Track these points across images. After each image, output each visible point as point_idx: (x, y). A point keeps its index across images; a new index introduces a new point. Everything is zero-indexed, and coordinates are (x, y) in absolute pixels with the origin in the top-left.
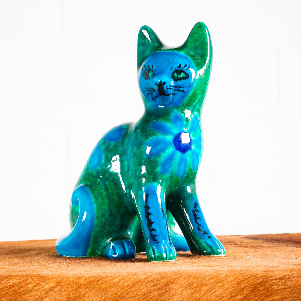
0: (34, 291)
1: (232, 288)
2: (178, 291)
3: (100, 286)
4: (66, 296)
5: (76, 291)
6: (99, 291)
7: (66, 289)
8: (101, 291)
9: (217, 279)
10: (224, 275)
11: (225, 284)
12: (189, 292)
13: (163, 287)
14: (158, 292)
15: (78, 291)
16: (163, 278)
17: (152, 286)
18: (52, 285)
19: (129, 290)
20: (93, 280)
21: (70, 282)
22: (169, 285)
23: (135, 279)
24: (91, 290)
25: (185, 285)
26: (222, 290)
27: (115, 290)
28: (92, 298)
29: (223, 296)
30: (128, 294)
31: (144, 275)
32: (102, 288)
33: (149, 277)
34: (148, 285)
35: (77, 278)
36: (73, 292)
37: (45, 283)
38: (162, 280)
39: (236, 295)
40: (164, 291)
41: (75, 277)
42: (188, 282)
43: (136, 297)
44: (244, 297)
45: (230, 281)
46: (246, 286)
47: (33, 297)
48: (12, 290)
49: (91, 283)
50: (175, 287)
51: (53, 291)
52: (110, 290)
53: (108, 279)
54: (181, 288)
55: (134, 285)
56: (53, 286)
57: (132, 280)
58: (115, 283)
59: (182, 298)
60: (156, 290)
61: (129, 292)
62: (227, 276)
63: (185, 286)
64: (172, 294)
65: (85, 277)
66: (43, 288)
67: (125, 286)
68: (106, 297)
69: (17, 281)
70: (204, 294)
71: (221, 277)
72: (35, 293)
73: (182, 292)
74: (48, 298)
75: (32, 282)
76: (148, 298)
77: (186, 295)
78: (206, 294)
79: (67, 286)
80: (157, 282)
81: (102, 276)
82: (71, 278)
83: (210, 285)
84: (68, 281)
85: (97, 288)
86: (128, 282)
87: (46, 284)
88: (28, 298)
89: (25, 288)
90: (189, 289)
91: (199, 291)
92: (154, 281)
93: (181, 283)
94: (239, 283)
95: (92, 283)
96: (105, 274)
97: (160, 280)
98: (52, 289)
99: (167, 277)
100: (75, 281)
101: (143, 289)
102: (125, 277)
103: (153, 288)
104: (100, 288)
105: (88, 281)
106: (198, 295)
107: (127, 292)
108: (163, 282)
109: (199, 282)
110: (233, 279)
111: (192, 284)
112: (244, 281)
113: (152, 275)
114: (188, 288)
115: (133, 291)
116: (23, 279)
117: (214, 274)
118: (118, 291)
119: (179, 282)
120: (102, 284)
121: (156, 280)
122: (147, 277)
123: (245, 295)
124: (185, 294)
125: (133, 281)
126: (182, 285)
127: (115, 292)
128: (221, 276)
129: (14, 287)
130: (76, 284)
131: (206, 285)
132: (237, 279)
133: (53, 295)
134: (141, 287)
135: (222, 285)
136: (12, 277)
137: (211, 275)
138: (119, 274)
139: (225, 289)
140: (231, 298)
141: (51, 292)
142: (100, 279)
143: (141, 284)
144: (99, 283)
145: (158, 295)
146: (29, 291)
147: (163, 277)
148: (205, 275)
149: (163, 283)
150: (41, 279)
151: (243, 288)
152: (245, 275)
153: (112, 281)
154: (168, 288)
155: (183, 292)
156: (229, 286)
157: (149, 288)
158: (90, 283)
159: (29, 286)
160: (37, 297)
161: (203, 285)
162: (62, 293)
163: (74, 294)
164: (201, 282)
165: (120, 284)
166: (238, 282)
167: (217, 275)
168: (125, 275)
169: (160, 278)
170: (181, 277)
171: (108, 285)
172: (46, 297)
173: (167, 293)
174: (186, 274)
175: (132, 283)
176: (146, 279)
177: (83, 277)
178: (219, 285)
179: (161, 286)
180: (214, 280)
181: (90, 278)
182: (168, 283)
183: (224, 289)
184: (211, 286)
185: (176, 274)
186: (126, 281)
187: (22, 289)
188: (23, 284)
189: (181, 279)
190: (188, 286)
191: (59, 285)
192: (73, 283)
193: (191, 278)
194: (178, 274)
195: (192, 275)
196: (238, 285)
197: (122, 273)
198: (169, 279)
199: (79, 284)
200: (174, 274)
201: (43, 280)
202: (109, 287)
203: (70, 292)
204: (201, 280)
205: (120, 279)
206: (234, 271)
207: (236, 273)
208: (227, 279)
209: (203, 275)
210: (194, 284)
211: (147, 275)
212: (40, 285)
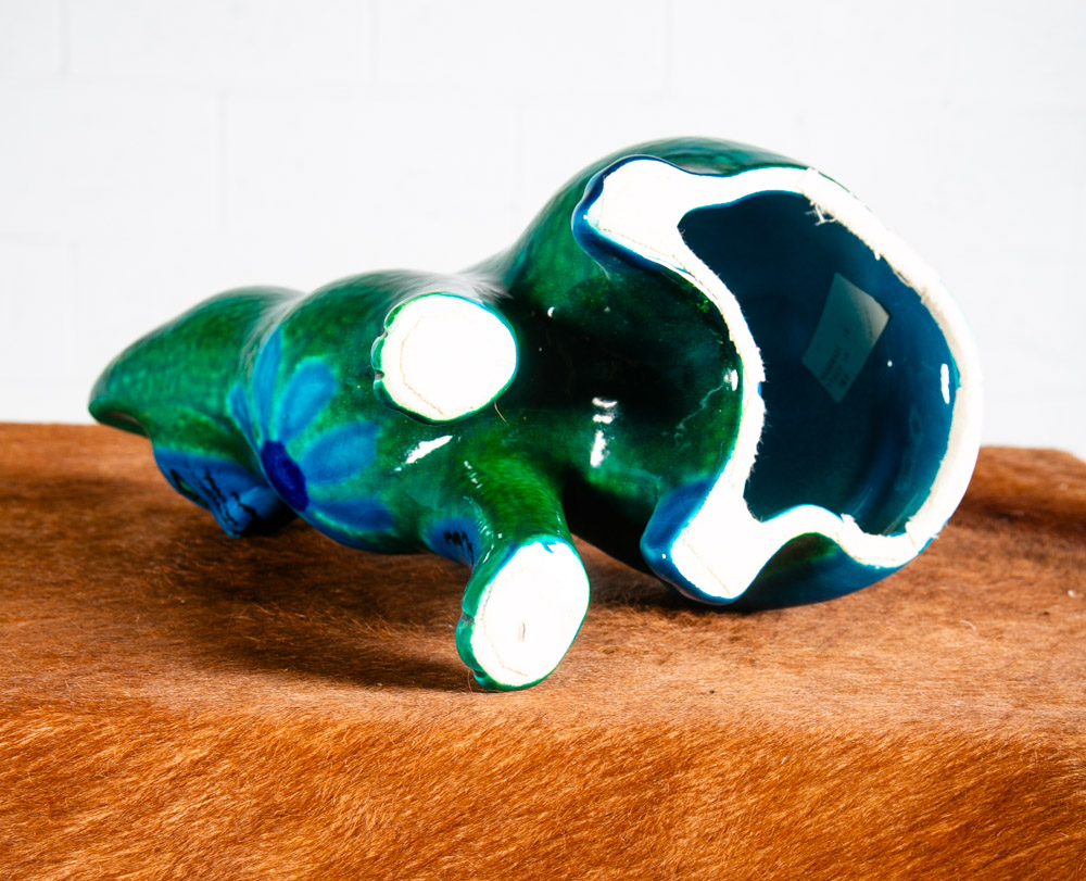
0: (124, 773)
1: (918, 793)
2: (704, 798)
3: (396, 768)
4: (254, 801)
5: (297, 783)
6: (390, 788)
7: (254, 771)
8: (401, 786)
9: (865, 756)
10: (887, 739)
11: (894, 778)
12: (750, 801)
13: (649, 780)
14: (626, 799)
16: (648, 742)
17: (604, 775)
18: (198, 753)
19: (511, 787)
20: (367, 740)
21: (275, 745)
22: (672, 773)
23: (537, 745)
24: (361, 778)
25: (737, 773)
26: (878, 800)
27: (456, 784)
28: (361, 811)
29: (883, 823)
30: (504, 802)
31: (573, 726)
32: (405, 777)
33: (595, 738)
34: (588, 769)
36: (287, 787)
37: (170, 743)
38: (646, 753)
39: (933, 821)
40: (650, 793)
42: (746, 766)
43: (541, 811)
44: (961, 827)
45: (913, 764)
46: (973, 788)
47: (121, 795)
48: (33, 765)
49: (359, 753)
50: (694, 782)
51: (203, 777)
52: (434, 785)
53: (429, 741)
54: (719, 784)
55: (532, 769)
56: (205, 758)
57: (525, 745)
58: (455, 757)
59: (722, 825)
60: (617, 789)
61: (514, 792)
62: (902, 742)
63: (736, 779)
64: (682, 810)
66: (162, 762)
67: (495, 770)
68: (420, 809)
69: (57, 729)
70: (810, 814)
71: (876, 750)
72: (128, 780)
73: (722, 799)
74: (182, 801)
75: (117, 737)
76: (586, 817)
77: (738, 814)
78: (816, 814)
79: (263, 759)
80: (624, 760)
81: (406, 725)
82: (280, 727)
83: (833, 777)
85: (384, 773)
86: (507, 755)
87: (174, 746)
88: (103, 800)
89: (90, 761)
90: (751, 792)
91: (790, 798)
92: (612, 753)
93: (720, 767)
94: (948, 773)
95: (366, 752)
97: (637, 752)
98: (199, 767)
99: (668, 742)
100: (295, 742)
101: (566, 782)
102: (496, 735)
103: (608, 779)
104: (395, 775)
105: (346, 745)
106: (783, 814)
107: (501, 793)
108: (650, 759)
109: (791, 764)
110: (923, 756)
111: (761, 770)
113: (605, 730)
114: (746, 789)
115: (527, 790)
116: (80, 722)
117: (850, 734)
118: (467, 790)
119: (713, 761)
120: (404, 759)
121: (622, 750)
122: (583, 738)
123: (964, 823)
124: (731, 810)
125: (529, 749)
126: (722, 775)
127: (456, 792)
128: (876, 745)
129: (43, 755)
130: (300, 755)
131: (819, 778)
132: (941, 758)
133: (204, 791)
134: (558, 775)
135: (880, 781)
136: (36, 712)
137: (837, 738)
139: (892, 797)
140: (912, 829)
141: (196, 779)
142: (395, 736)
143: (563, 766)
144: (394, 753)
145: (626, 811)
146: (106, 774)
147: (647, 739)
148: (816, 738)
149: (647, 764)
150: (153, 726)
151: (962, 795)
152: (970, 746)
153: (444, 749)
154: (668, 785)
155: (724, 802)
156: (906, 784)
157: (593, 779)
158: (355, 753)
159: (106, 752)
160: (137, 797)
161: (806, 777)
162: (242, 786)
163: (287, 794)
164: (798, 767)
165: (477, 762)
166: (943, 771)
167: (859, 739)
168: (496, 723)
169: (638, 743)
170: (720, 741)
171: (426, 763)
172: (175, 798)
173: (665, 804)
174: (740, 731)
175: (524, 759)
176: (579, 743)
177: (327, 726)
178: (870, 779)
179: (640, 776)
180: (850, 759)
181: (353, 729)
182: (668, 763)
183: (889, 795)
184: (836, 782)
185: (702, 730)
186: (502, 750)
187: (78, 766)
188: (82, 744)
189: (721, 750)
190: (748, 778)
191: (227, 755)
192: (287, 750)
193: (759, 749)
194: (709, 728)
195: (766, 737)
196: (942, 784)
197: (486, 714)
198: (675, 749)
199: (310, 755)
200: (693, 731)
201: (162, 730)
202: (432, 771)
203: (272, 784)
204: (798, 760)
205: (476, 740)
206: (928, 725)
207: (936, 732)
208: (901, 758)
209: (809, 736)
210: (770, 774)
211: (585, 730)
212: (149, 750)
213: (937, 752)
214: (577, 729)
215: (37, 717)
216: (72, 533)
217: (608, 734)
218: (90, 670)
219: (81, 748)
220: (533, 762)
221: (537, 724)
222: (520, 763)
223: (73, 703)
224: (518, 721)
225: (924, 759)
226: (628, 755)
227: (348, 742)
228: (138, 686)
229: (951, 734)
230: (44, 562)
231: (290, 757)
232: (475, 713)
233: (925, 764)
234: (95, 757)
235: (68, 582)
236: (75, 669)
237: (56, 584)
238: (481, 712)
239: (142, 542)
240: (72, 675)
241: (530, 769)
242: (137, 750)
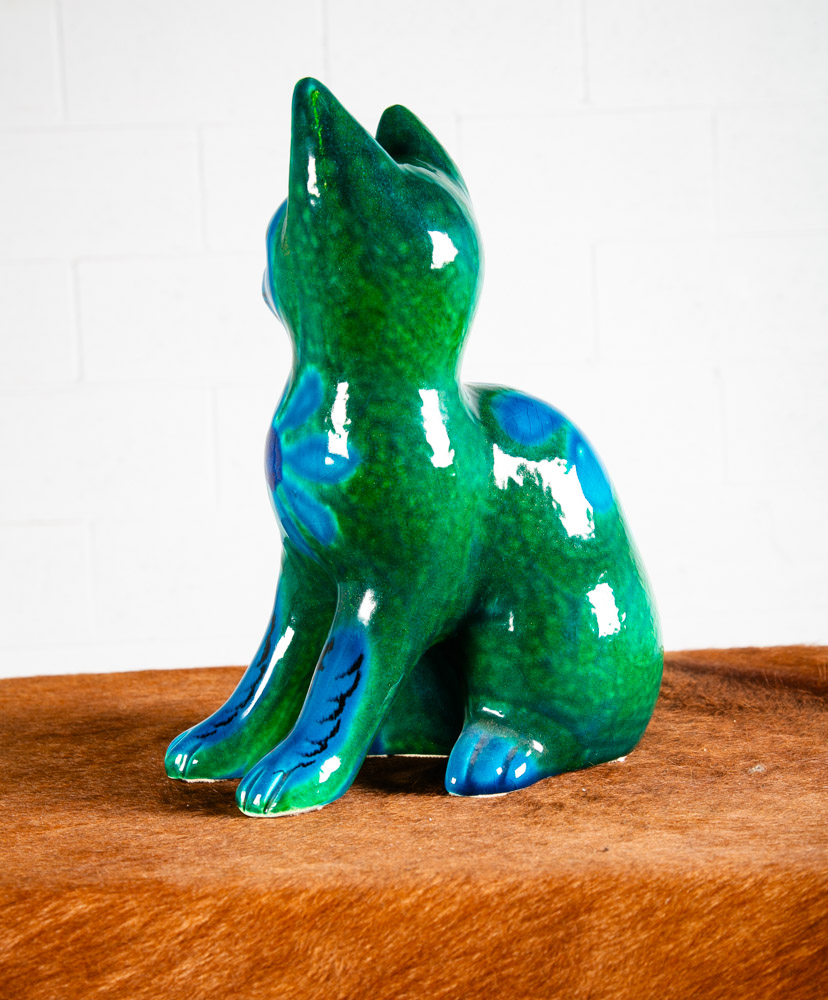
0: (143, 939)
1: (780, 924)
2: (606, 936)
3: (357, 922)
4: (247, 956)
5: (280, 940)
6: (353, 939)
7: (246, 931)
8: (361, 938)
9: (731, 896)
10: (751, 880)
11: (759, 911)
12: (643, 936)
13: (560, 923)
14: (542, 939)
15: (287, 938)
16: (557, 892)
17: (524, 920)
18: (202, 919)
19: (449, 935)
20: (333, 901)
21: (261, 910)
22: (577, 916)
23: (468, 898)
24: (330, 933)
25: (630, 914)
26: (747, 931)
27: (405, 933)
28: (331, 960)
29: (753, 950)
30: (445, 946)
31: (496, 881)
32: (364, 930)
33: (514, 890)
34: (510, 916)
35: (283, 896)
36: (272, 943)
37: (179, 913)
38: (556, 900)
39: (795, 947)
40: (561, 934)
41: (277, 891)
42: (637, 907)
43: (473, 953)
44: (818, 951)
45: (774, 900)
47: (141, 958)
48: (73, 936)
49: (328, 912)
50: (596, 923)
51: (205, 938)
52: (388, 935)
53: (382, 899)
54: (617, 923)
56: (206, 922)
57: (458, 898)
58: (403, 912)
59: (621, 957)
60: (535, 932)
61: (452, 938)
62: (763, 882)
63: (630, 918)
64: (588, 946)
65: (307, 890)
66: (173, 928)
67: (436, 920)
68: (378, 955)
69: (91, 906)
70: (693, 945)
71: (742, 889)
72: (147, 944)
73: (620, 936)
74: (189, 960)
75: (138, 910)
76: (512, 956)
77: (634, 947)
78: (698, 944)
79: (252, 921)
80: (538, 907)
81: (363, 888)
82: (265, 895)
83: (709, 913)
84: (253, 905)
85: (347, 927)
86: (445, 908)
87: (182, 915)
88: (128, 962)
89: (117, 931)
90: (643, 929)
91: (675, 932)
92: (529, 902)
93: (615, 909)
94: (803, 906)
95: (333, 911)
96: (370, 881)
97: (548, 900)
98: (202, 931)
99: (573, 890)
100: (277, 907)
101: (493, 928)
102: (435, 892)
103: (527, 924)
104: (356, 928)
105: (317, 906)
106: (671, 946)
107: (442, 939)
108: (559, 905)
109: (673, 904)
110: (782, 893)
111: (648, 911)
112: (816, 900)
113: (521, 883)
114: (639, 926)
115: (462, 935)
116: (108, 899)
117: (720, 877)
118: (414, 938)
119: (610, 904)
120: (363, 915)
121: (536, 899)
122: (505, 890)
123: (820, 947)
124: (628, 944)
125: (461, 903)
126: (618, 916)
127: (406, 939)
128: (742, 886)
129: (80, 928)
130: (281, 917)
131: (698, 915)
132: (796, 894)
133: (207, 950)
134: (486, 922)
135: (748, 915)
136: (74, 894)
137: (710, 881)
138: (414, 878)
139: (759, 928)
140: (779, 954)
141: (200, 941)
142: (355, 897)
143: (489, 914)
144: (355, 911)
145: (543, 949)
146: (130, 940)
147: (556, 889)
148: (692, 882)
149: (557, 910)
150: (165, 900)
151: (816, 924)
152: (819, 882)
153: (394, 906)
154: (575, 926)
155: (622, 938)
156: (770, 916)
157: (514, 923)
158: (324, 912)
159: (129, 922)
160: (154, 958)
161: (686, 914)
162: (236, 944)
163: (272, 949)
164: (679, 906)
165: (421, 915)
166: (799, 904)
167: (728, 881)
168: (435, 882)
169: (549, 893)
170: (614, 888)
171: (380, 917)
172: (184, 957)
173: (575, 942)
174: (630, 879)
175: (458, 910)
176: (501, 895)
177: (301, 892)
178: (739, 913)
179: (552, 920)
180: (721, 898)
181: (322, 892)
182: (574, 908)
183: (756, 927)
184: (712, 917)
185: (600, 879)
186: (439, 904)
187: (107, 935)
188: (110, 917)
189: (616, 896)
190: (639, 917)
191: (224, 919)
192: (271, 913)
193: (646, 893)
194: (604, 878)
195: (651, 883)
196: (799, 915)
197: (426, 876)
198: (578, 896)
199: (289, 916)
200: (592, 880)
201: (172, 903)
202: (386, 924)
203: (260, 941)
204: (679, 900)
205: (419, 897)
206: (783, 866)
207: (790, 872)
208: (763, 895)
209: (687, 881)
210: (658, 913)
211: (505, 884)
212: (163, 919)
213: (793, 888)
214: (499, 883)
215: (75, 898)
216: (99, 760)
217: (524, 886)
218: (114, 861)
219: (110, 921)
220: (465, 912)
221: (467, 881)
222: (455, 914)
223: (102, 885)
224: (452, 880)
225: (783, 895)
226: (541, 903)
227: (318, 903)
228: (153, 870)
229: (804, 873)
230: (77, 783)
231: (273, 919)
232: (417, 875)
233: (783, 899)
234: (121, 927)
235: (96, 797)
236: (103, 861)
237: (86, 799)
238: (422, 874)
239: (155, 763)
240: (101, 865)
241: (464, 918)
242: (154, 919)
